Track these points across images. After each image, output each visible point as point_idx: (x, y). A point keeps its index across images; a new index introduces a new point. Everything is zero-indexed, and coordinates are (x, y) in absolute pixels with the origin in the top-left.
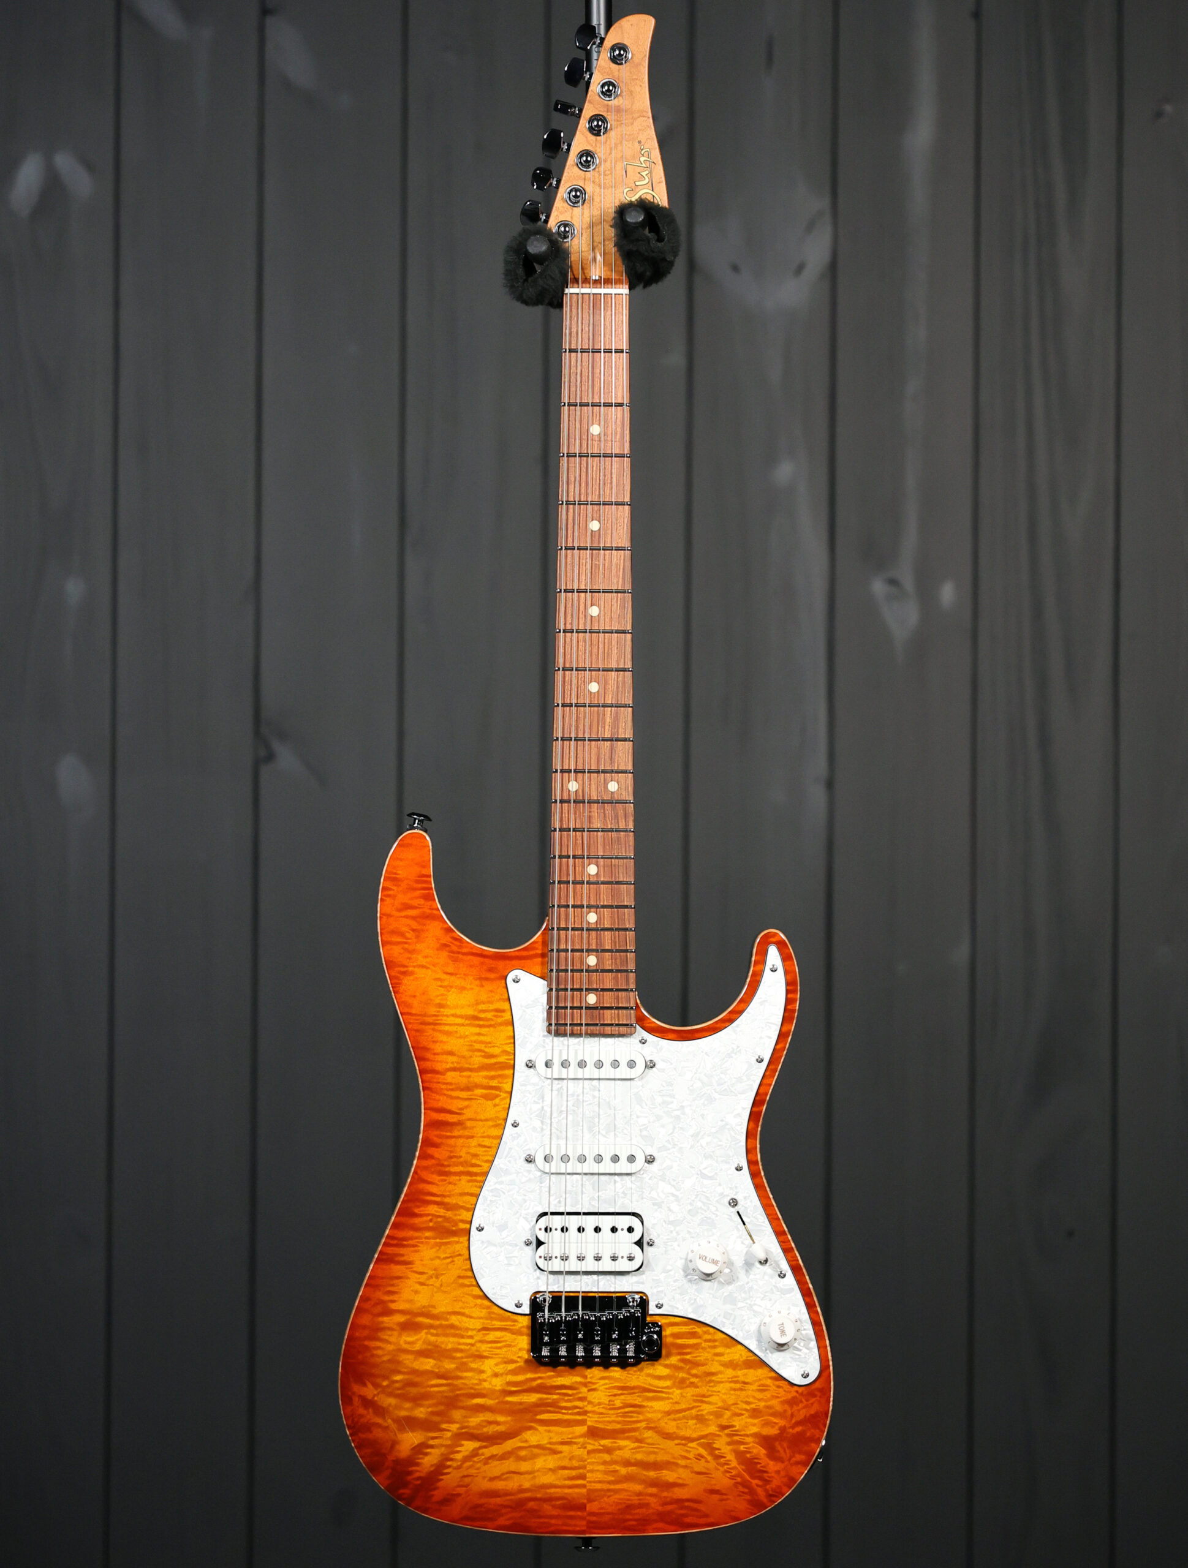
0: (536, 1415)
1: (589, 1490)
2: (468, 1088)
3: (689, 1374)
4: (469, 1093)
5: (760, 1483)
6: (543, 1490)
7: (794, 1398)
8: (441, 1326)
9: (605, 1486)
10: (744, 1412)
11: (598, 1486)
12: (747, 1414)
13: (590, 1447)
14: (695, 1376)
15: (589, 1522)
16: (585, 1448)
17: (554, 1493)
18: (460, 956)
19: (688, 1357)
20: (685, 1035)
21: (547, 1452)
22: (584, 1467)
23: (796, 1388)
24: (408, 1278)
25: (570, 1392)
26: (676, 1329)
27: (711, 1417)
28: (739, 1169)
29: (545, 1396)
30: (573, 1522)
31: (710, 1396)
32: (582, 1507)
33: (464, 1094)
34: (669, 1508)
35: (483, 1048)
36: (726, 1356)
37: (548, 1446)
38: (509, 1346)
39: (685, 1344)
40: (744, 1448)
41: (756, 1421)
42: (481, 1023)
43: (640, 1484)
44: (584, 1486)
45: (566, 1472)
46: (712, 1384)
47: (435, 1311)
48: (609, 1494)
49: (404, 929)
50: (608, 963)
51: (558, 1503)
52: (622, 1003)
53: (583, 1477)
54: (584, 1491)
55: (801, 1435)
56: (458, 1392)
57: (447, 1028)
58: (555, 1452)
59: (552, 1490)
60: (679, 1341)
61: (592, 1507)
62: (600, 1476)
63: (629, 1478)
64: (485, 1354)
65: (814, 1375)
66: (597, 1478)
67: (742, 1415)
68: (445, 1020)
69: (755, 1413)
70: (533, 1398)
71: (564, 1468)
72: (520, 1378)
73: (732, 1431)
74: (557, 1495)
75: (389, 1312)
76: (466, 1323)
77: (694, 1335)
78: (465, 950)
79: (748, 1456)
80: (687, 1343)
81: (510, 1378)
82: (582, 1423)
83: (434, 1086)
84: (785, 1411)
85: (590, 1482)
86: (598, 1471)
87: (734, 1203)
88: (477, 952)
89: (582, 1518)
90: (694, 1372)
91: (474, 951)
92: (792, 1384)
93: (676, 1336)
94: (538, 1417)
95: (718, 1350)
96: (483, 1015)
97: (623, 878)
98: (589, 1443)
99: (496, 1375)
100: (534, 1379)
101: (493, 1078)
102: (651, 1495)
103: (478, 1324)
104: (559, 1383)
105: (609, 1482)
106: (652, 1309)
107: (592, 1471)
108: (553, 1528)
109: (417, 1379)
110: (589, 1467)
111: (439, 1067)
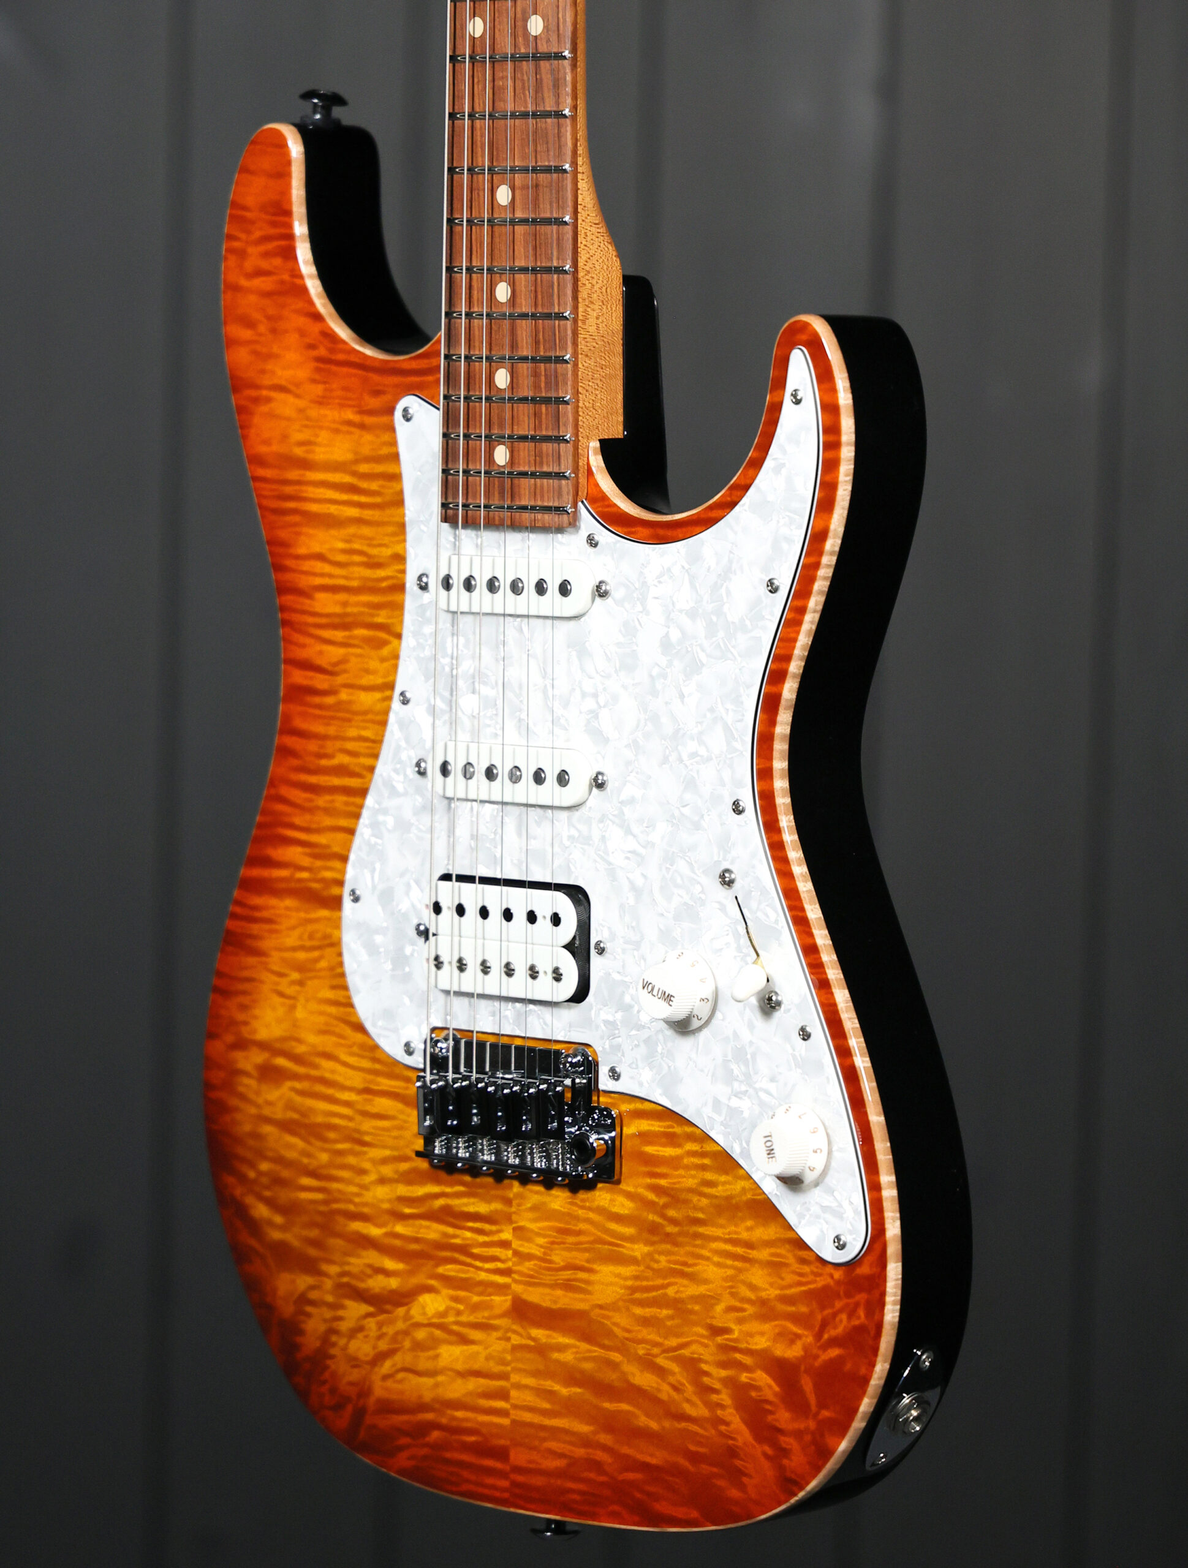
0: (437, 1265)
1: (514, 1422)
2: (345, 625)
3: (663, 1216)
4: (347, 633)
5: (769, 1450)
6: (449, 1412)
7: (825, 1288)
8: (308, 1077)
9: (537, 1419)
10: (746, 1306)
11: (527, 1417)
12: (750, 1310)
13: (516, 1340)
14: (673, 1222)
15: (514, 1484)
16: (508, 1339)
17: (467, 1420)
18: (334, 368)
19: (663, 1182)
20: (661, 532)
21: (453, 1338)
22: (504, 1376)
23: (829, 1269)
24: (262, 982)
25: (487, 1227)
26: (645, 1125)
27: (697, 1308)
28: (737, 809)
29: (450, 1230)
30: (489, 1481)
31: (695, 1265)
32: (501, 1454)
33: (339, 635)
34: (631, 1476)
35: (365, 548)
36: (720, 1188)
37: (455, 1328)
38: (401, 1128)
39: (658, 1157)
40: (746, 1377)
41: (767, 1327)
42: (363, 499)
43: (587, 1424)
44: (503, 1413)
45: (482, 1381)
46: (698, 1242)
47: (301, 1049)
48: (542, 1434)
49: (257, 316)
50: (526, 382)
51: (473, 1439)
52: (548, 465)
53: (503, 1395)
54: (506, 1422)
55: (834, 1365)
56: (335, 1206)
57: (314, 508)
58: (464, 1340)
59: (459, 1414)
60: (650, 1149)
61: (519, 1457)
62: (529, 1398)
63: (570, 1408)
64: (367, 1138)
65: (855, 1244)
66: (525, 1401)
67: (743, 1310)
68: (312, 492)
69: (766, 1311)
70: (433, 1231)
71: (477, 1374)
72: (421, 1191)
73: (727, 1340)
74: (469, 1425)
75: (242, 1044)
76: (341, 1074)
77: (671, 1139)
78: (341, 357)
79: (753, 1394)
80: (661, 1153)
81: (403, 1190)
82: (502, 1289)
83: (296, 617)
84: (812, 1314)
85: (515, 1407)
86: (526, 1387)
87: (726, 880)
88: (357, 360)
89: (502, 1475)
90: (672, 1213)
91: (353, 358)
92: (823, 1262)
93: (645, 1137)
94: (441, 1270)
95: (709, 1176)
96: (364, 485)
97: (551, 213)
98: (515, 1332)
99: (382, 1181)
100: (437, 1196)
101: (379, 606)
102: (605, 1448)
103: (357, 1080)
104: (471, 1209)
105: (544, 1413)
106: (605, 1083)
107: (518, 1386)
108: (465, 1487)
109: (285, 1174)
110: (515, 1378)
111: (305, 582)
